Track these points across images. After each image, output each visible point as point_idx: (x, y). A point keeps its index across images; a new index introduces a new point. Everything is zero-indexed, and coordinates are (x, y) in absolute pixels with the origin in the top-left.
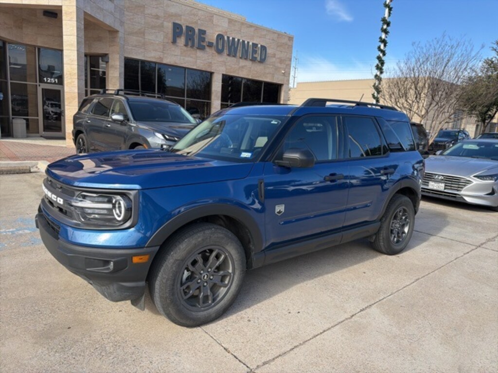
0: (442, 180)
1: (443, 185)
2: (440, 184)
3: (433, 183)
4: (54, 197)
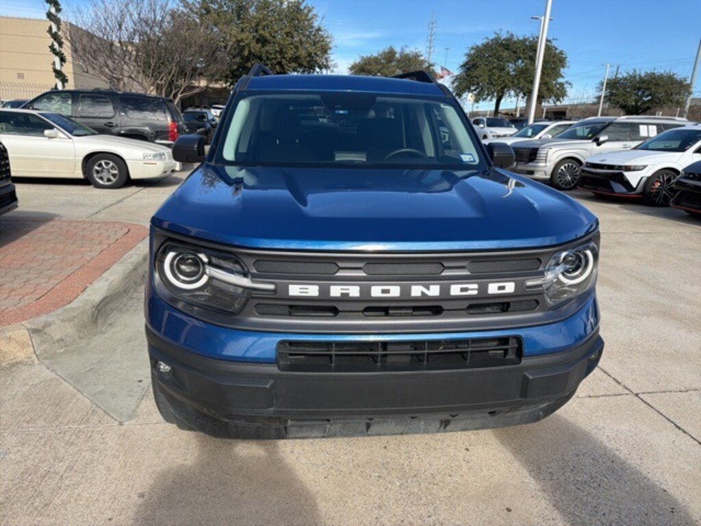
4: (463, 290)
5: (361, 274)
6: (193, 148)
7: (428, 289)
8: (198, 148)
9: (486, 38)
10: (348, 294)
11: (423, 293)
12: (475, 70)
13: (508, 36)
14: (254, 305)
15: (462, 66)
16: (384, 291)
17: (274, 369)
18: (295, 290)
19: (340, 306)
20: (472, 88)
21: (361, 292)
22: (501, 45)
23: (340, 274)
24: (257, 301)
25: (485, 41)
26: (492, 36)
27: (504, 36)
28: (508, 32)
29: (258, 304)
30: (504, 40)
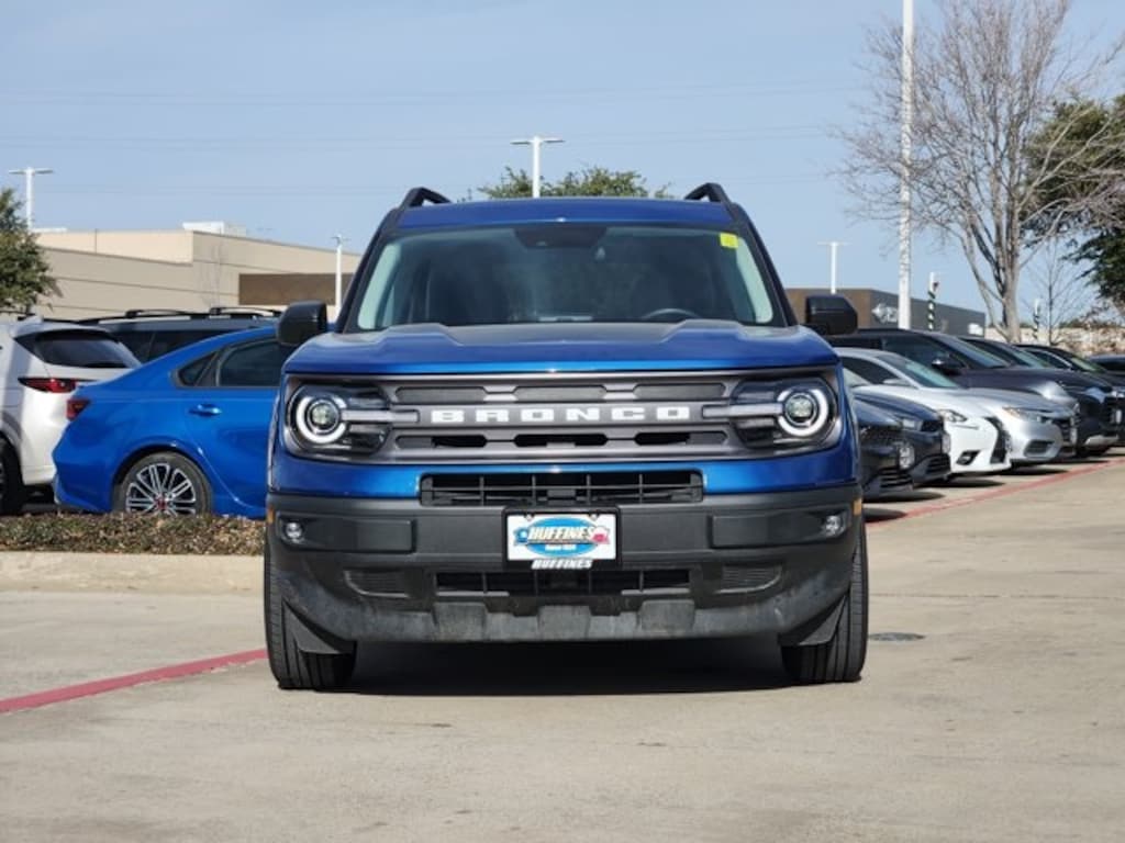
4: (626, 414)
5: (512, 398)
6: (312, 318)
7: (586, 413)
8: (319, 318)
10: (495, 419)
11: (579, 416)
14: (394, 438)
16: (535, 415)
17: (414, 506)
18: (438, 416)
19: (488, 435)
21: (509, 416)
23: (489, 398)
24: (398, 433)
29: (399, 437)
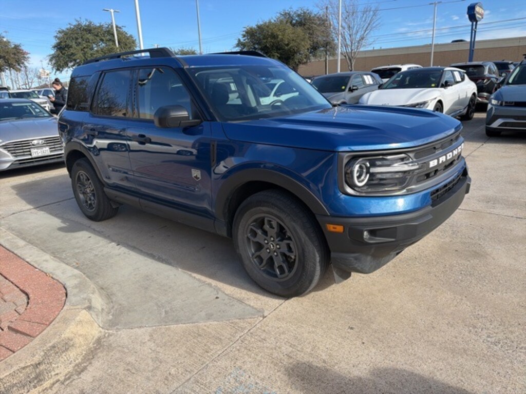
0: (44, 143)
1: (47, 148)
2: (44, 149)
3: (36, 150)
9: (70, 24)
10: (443, 161)
11: (455, 153)
12: (68, 49)
13: (87, 23)
15: (54, 47)
16: (449, 156)
18: (431, 164)
20: (70, 64)
21: (445, 158)
22: (84, 30)
25: (68, 26)
26: (75, 23)
27: (84, 23)
28: (86, 20)
30: (85, 26)
